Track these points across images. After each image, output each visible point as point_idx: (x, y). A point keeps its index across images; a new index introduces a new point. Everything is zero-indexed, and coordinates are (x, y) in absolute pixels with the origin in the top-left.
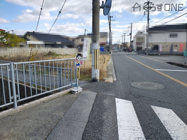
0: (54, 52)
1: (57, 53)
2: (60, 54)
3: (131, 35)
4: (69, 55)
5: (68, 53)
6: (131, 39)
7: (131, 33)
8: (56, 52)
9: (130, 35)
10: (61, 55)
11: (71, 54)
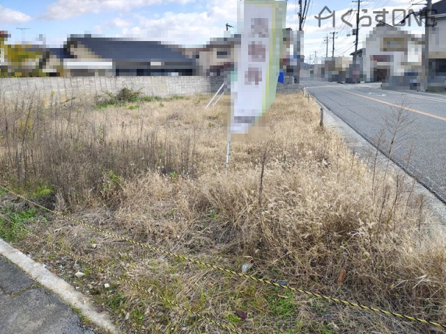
0: (136, 90)
1: (147, 92)
2: (156, 94)
3: (357, 34)
4: (182, 98)
5: (179, 91)
6: (356, 44)
7: (358, 29)
8: (142, 91)
9: (354, 34)
10: (157, 98)
11: (187, 95)
